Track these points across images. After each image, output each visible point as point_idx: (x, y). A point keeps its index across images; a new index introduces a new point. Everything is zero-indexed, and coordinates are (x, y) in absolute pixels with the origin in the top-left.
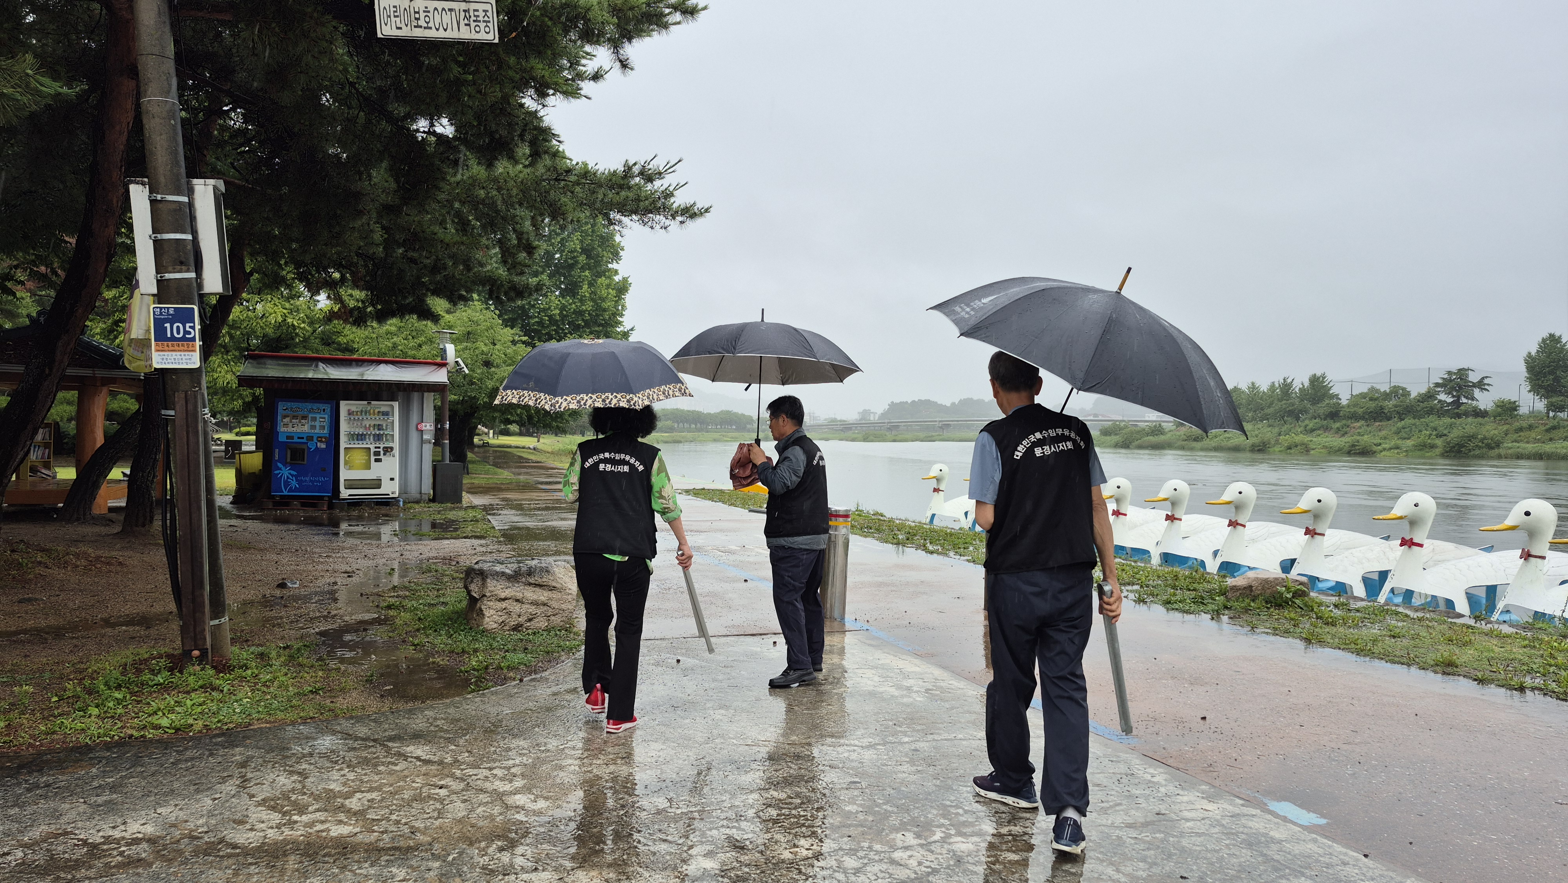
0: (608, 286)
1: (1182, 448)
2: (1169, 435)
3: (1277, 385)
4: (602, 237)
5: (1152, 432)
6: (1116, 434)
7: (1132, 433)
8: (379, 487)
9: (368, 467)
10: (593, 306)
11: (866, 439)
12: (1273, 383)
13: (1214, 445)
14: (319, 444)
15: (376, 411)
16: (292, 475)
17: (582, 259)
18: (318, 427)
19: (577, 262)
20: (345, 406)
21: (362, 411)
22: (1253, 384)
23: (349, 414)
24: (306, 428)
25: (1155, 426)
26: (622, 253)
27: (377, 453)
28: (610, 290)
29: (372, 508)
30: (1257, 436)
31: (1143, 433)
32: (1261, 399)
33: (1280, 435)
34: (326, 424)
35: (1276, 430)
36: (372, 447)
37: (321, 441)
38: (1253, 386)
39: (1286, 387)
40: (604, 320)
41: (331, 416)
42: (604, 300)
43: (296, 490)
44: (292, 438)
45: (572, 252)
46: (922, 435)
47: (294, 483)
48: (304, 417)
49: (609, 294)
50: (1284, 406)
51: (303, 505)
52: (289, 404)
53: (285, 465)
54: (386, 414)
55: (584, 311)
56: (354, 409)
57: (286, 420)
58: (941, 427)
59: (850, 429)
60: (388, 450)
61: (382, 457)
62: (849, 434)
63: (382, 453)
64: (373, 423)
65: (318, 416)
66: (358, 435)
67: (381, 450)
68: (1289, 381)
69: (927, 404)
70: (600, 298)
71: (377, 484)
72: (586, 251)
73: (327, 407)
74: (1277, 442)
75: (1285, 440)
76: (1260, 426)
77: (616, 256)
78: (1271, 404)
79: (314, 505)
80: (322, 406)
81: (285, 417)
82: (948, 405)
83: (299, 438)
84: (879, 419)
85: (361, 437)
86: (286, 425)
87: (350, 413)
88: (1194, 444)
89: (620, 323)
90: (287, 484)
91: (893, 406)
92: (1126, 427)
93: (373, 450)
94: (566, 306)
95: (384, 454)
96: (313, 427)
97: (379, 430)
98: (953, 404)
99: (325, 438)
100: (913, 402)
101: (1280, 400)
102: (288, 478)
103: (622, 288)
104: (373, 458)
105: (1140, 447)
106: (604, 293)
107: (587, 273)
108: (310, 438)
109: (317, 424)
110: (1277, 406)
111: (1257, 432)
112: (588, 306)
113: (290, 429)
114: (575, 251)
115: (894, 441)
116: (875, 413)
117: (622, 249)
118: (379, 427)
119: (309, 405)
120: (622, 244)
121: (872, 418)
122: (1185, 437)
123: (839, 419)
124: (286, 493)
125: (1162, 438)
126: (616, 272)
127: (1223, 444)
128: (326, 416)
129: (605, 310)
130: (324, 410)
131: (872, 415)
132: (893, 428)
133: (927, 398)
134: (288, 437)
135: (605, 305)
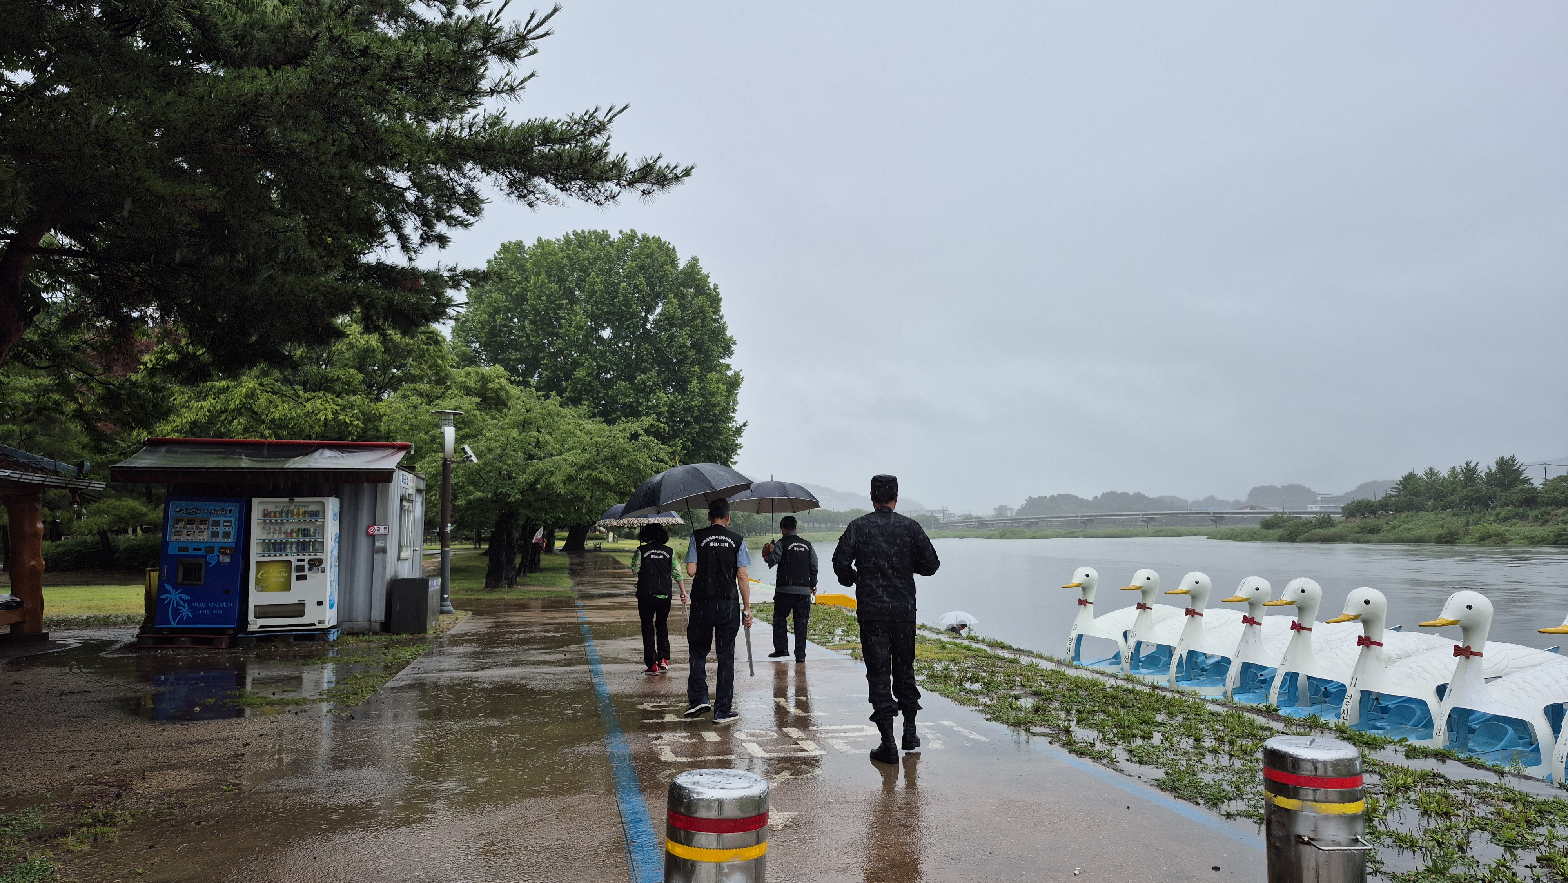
0: (719, 381)
1: (1357, 541)
2: (1340, 527)
3: (1459, 470)
4: (713, 332)
5: (1321, 524)
6: (1280, 527)
7: (1298, 526)
8: (302, 614)
9: (287, 587)
10: (703, 402)
11: (1002, 536)
12: (1454, 468)
13: (1393, 537)
14: (221, 557)
15: (301, 511)
16: (184, 601)
17: (691, 354)
18: (221, 535)
19: (686, 357)
20: (258, 507)
21: (282, 511)
22: (1431, 469)
23: (265, 516)
24: (205, 537)
25: (1323, 518)
26: (734, 347)
27: (300, 568)
28: (721, 385)
29: (288, 645)
30: (1442, 526)
31: (1308, 525)
32: (1442, 485)
33: (1468, 524)
34: (232, 530)
35: (1463, 519)
36: (293, 559)
37: (224, 554)
38: (1431, 472)
39: (1470, 472)
40: (714, 415)
41: (239, 520)
42: (713, 395)
43: (189, 621)
44: (186, 549)
45: (681, 347)
46: (1063, 531)
47: (186, 612)
48: (204, 522)
49: (718, 388)
50: (1470, 493)
51: (196, 641)
52: (184, 504)
53: (176, 587)
54: (315, 514)
55: (693, 407)
56: (271, 508)
57: (179, 526)
58: (1083, 523)
59: (986, 525)
60: (316, 564)
61: (306, 573)
62: (985, 531)
63: (307, 567)
64: (296, 527)
65: (222, 519)
66: (275, 543)
67: (306, 563)
68: (1473, 465)
69: (1067, 498)
70: (710, 393)
71: (298, 610)
72: (697, 346)
73: (235, 507)
74: (1467, 533)
75: (1476, 530)
76: (1443, 515)
77: (727, 350)
78: (1455, 490)
79: (209, 642)
80: (228, 506)
81: (177, 521)
82: (1090, 499)
83: (195, 549)
84: (1017, 514)
85: (279, 547)
86: (178, 533)
87: (266, 514)
88: (1370, 536)
89: (731, 418)
90: (176, 612)
91: (1032, 502)
92: (1289, 519)
93: (294, 564)
94: (675, 403)
95: (310, 569)
96: (215, 535)
97: (304, 536)
98: (1095, 498)
99: (230, 549)
100: (1053, 496)
101: (1464, 486)
102: (178, 604)
103: (734, 383)
104: (294, 575)
105: (1308, 540)
106: (713, 387)
107: (696, 368)
108: (210, 550)
109: (220, 530)
110: (1462, 492)
111: (1441, 522)
112: (697, 402)
113: (184, 538)
114: (685, 346)
115: (1034, 537)
116: (1012, 509)
117: (734, 343)
118: (306, 532)
119: (211, 505)
120: (734, 338)
121: (1009, 515)
122: (1358, 529)
123: (974, 515)
124: (174, 625)
125: (1332, 531)
126: (728, 367)
127: (1406, 535)
128: (233, 519)
129: (715, 405)
130: (230, 511)
131: (1009, 512)
132: (1032, 524)
133: (1067, 493)
134: (181, 549)
135: (715, 400)
